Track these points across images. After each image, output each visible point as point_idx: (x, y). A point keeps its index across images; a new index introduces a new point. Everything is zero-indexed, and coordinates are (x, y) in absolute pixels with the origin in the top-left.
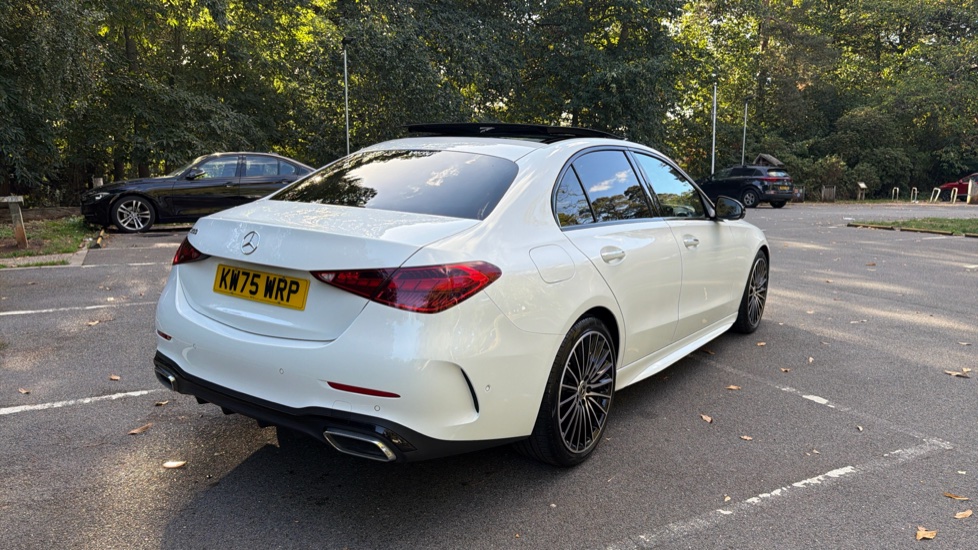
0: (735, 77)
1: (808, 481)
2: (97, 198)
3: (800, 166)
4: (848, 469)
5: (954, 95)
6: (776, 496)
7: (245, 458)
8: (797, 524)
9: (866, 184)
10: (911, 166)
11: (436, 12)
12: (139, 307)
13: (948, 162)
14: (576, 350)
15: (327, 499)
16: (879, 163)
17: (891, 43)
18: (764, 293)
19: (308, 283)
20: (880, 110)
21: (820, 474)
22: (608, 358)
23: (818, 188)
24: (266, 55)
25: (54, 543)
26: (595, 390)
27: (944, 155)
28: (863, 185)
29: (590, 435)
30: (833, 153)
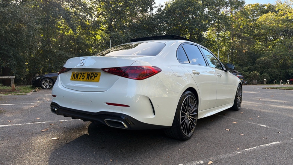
0: (224, 49)
1: (265, 145)
2: (37, 79)
3: (246, 74)
4: (278, 142)
5: (291, 53)
6: (255, 149)
7: (78, 137)
8: (264, 156)
9: (266, 79)
10: (280, 74)
11: (136, 31)
12: (47, 103)
13: (291, 73)
14: (185, 100)
15: (104, 147)
16: (270, 73)
17: (270, 39)
18: (241, 98)
19: (100, 73)
20: (269, 58)
21: (269, 143)
22: (195, 106)
23: (251, 81)
24: (88, 42)
25: (14, 157)
26: (191, 116)
27: (289, 71)
28: (265, 80)
29: (190, 131)
30: (255, 70)
